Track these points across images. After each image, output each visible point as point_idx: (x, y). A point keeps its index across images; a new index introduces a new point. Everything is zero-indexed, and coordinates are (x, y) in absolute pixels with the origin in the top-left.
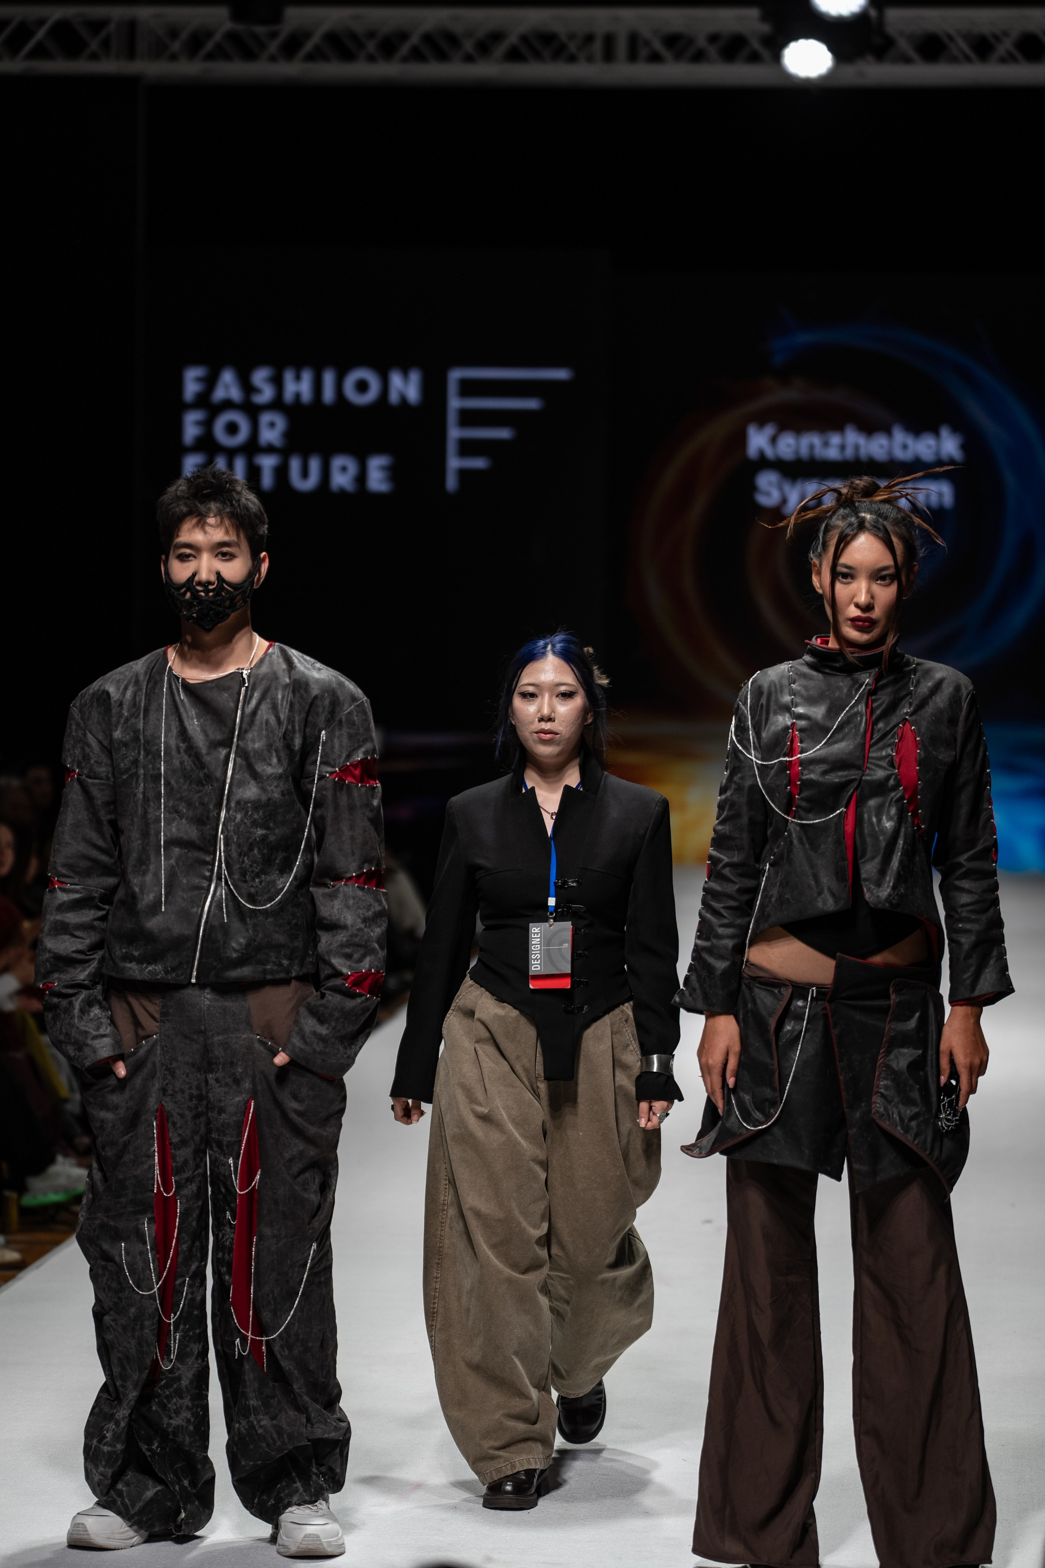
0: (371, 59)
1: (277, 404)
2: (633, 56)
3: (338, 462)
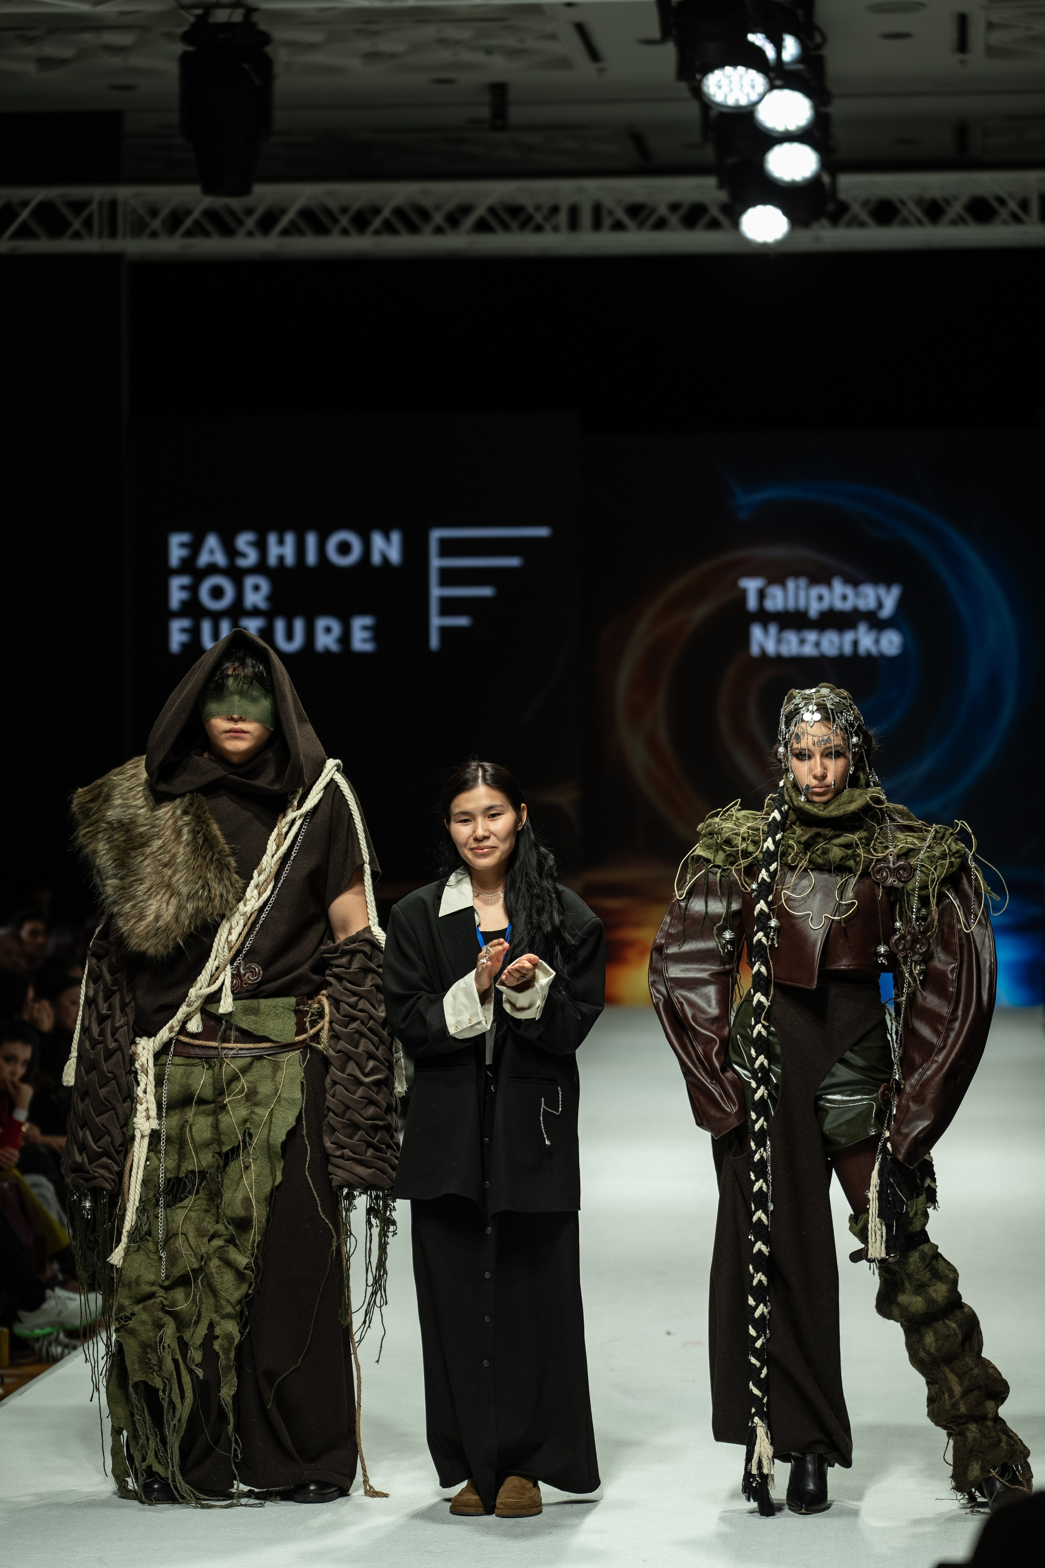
0: (345, 232)
1: (261, 568)
2: (597, 225)
3: (321, 623)
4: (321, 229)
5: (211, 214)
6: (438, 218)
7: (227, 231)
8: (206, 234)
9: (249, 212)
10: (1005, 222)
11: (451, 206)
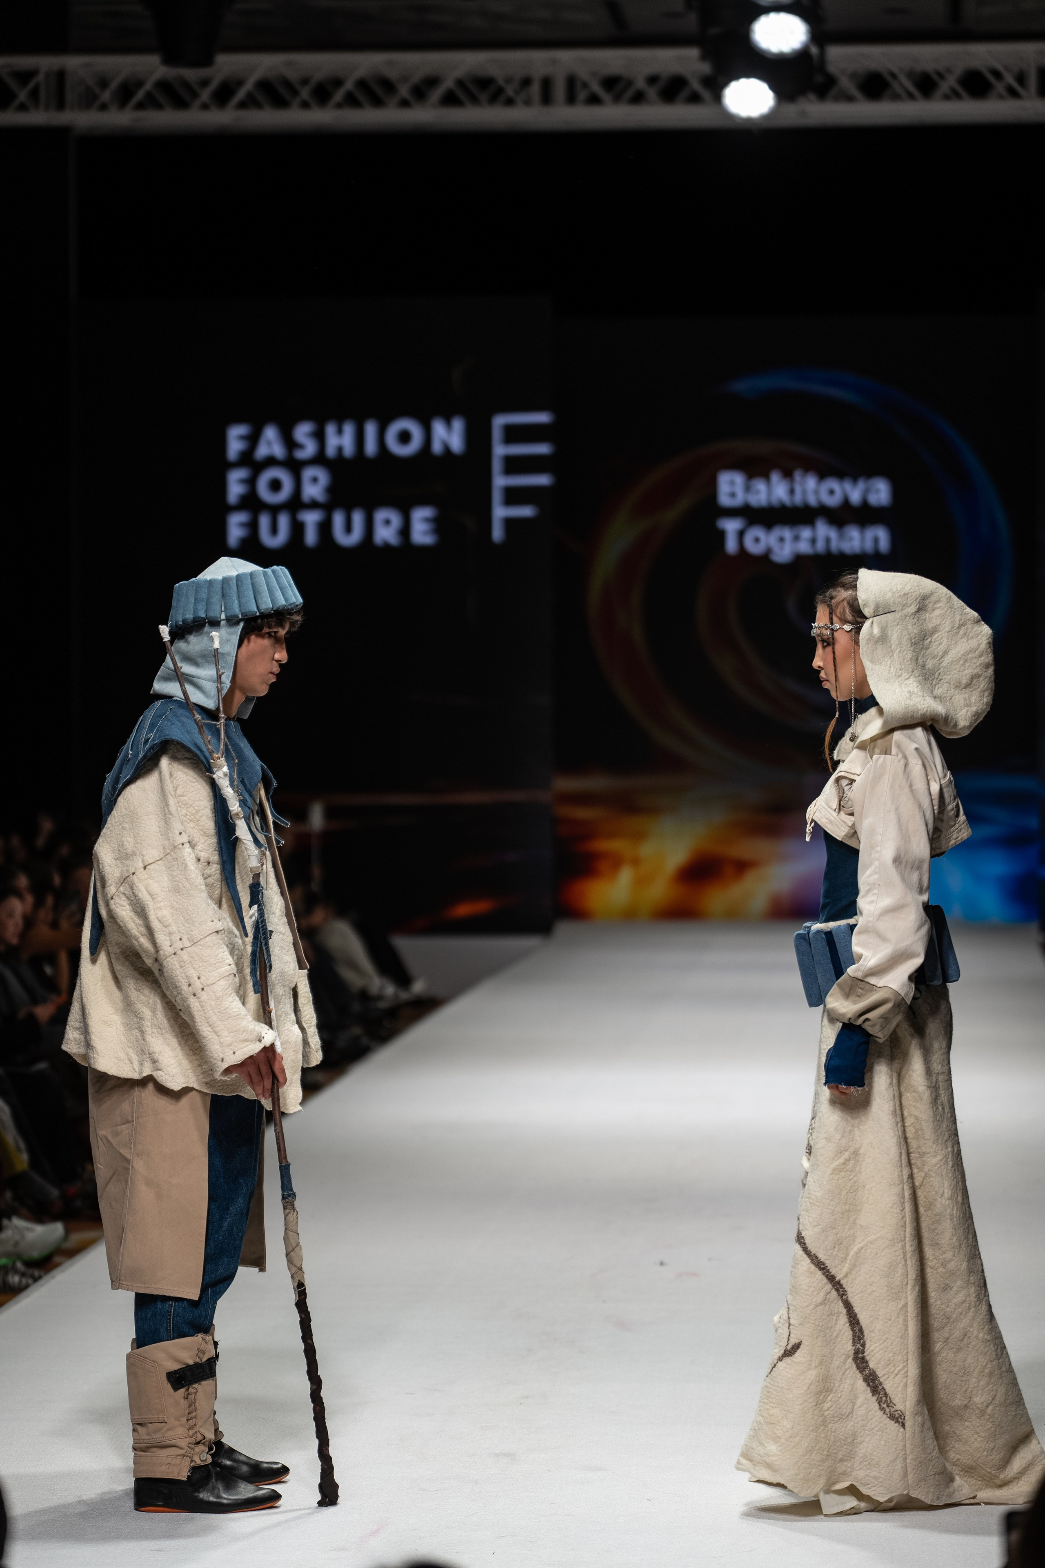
0: (305, 105)
2: (571, 99)
3: (381, 515)
4: (280, 102)
5: (164, 86)
6: (404, 91)
7: (181, 104)
8: (158, 106)
9: (205, 83)
10: (1001, 97)
11: (416, 78)
